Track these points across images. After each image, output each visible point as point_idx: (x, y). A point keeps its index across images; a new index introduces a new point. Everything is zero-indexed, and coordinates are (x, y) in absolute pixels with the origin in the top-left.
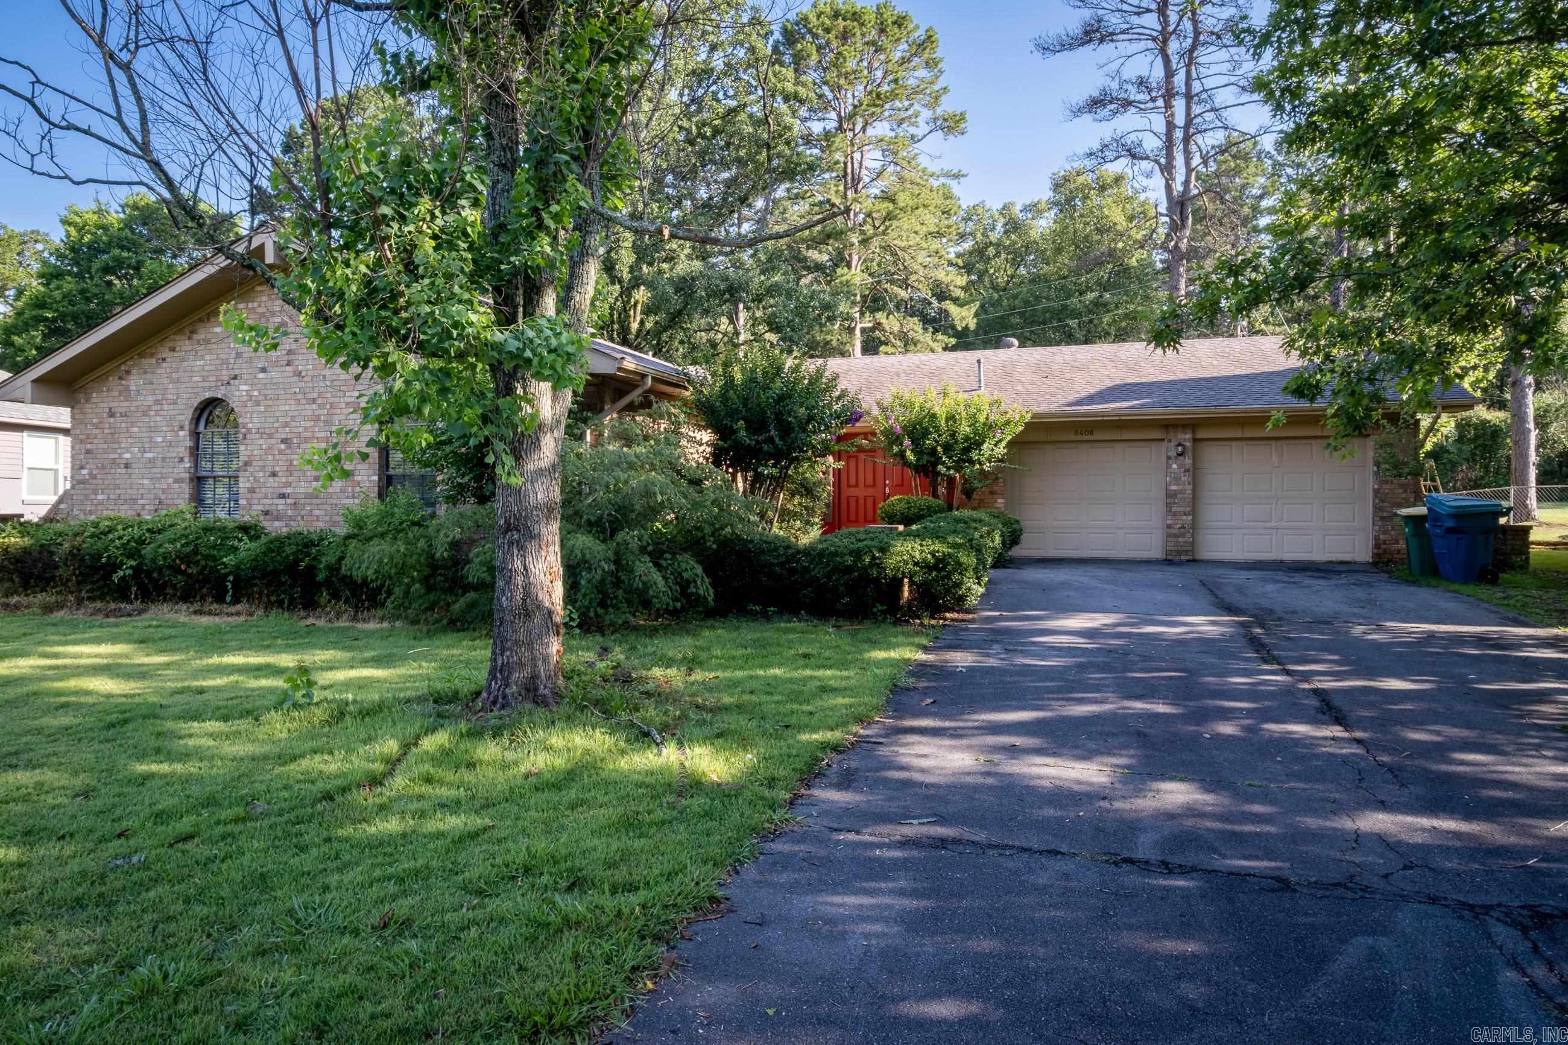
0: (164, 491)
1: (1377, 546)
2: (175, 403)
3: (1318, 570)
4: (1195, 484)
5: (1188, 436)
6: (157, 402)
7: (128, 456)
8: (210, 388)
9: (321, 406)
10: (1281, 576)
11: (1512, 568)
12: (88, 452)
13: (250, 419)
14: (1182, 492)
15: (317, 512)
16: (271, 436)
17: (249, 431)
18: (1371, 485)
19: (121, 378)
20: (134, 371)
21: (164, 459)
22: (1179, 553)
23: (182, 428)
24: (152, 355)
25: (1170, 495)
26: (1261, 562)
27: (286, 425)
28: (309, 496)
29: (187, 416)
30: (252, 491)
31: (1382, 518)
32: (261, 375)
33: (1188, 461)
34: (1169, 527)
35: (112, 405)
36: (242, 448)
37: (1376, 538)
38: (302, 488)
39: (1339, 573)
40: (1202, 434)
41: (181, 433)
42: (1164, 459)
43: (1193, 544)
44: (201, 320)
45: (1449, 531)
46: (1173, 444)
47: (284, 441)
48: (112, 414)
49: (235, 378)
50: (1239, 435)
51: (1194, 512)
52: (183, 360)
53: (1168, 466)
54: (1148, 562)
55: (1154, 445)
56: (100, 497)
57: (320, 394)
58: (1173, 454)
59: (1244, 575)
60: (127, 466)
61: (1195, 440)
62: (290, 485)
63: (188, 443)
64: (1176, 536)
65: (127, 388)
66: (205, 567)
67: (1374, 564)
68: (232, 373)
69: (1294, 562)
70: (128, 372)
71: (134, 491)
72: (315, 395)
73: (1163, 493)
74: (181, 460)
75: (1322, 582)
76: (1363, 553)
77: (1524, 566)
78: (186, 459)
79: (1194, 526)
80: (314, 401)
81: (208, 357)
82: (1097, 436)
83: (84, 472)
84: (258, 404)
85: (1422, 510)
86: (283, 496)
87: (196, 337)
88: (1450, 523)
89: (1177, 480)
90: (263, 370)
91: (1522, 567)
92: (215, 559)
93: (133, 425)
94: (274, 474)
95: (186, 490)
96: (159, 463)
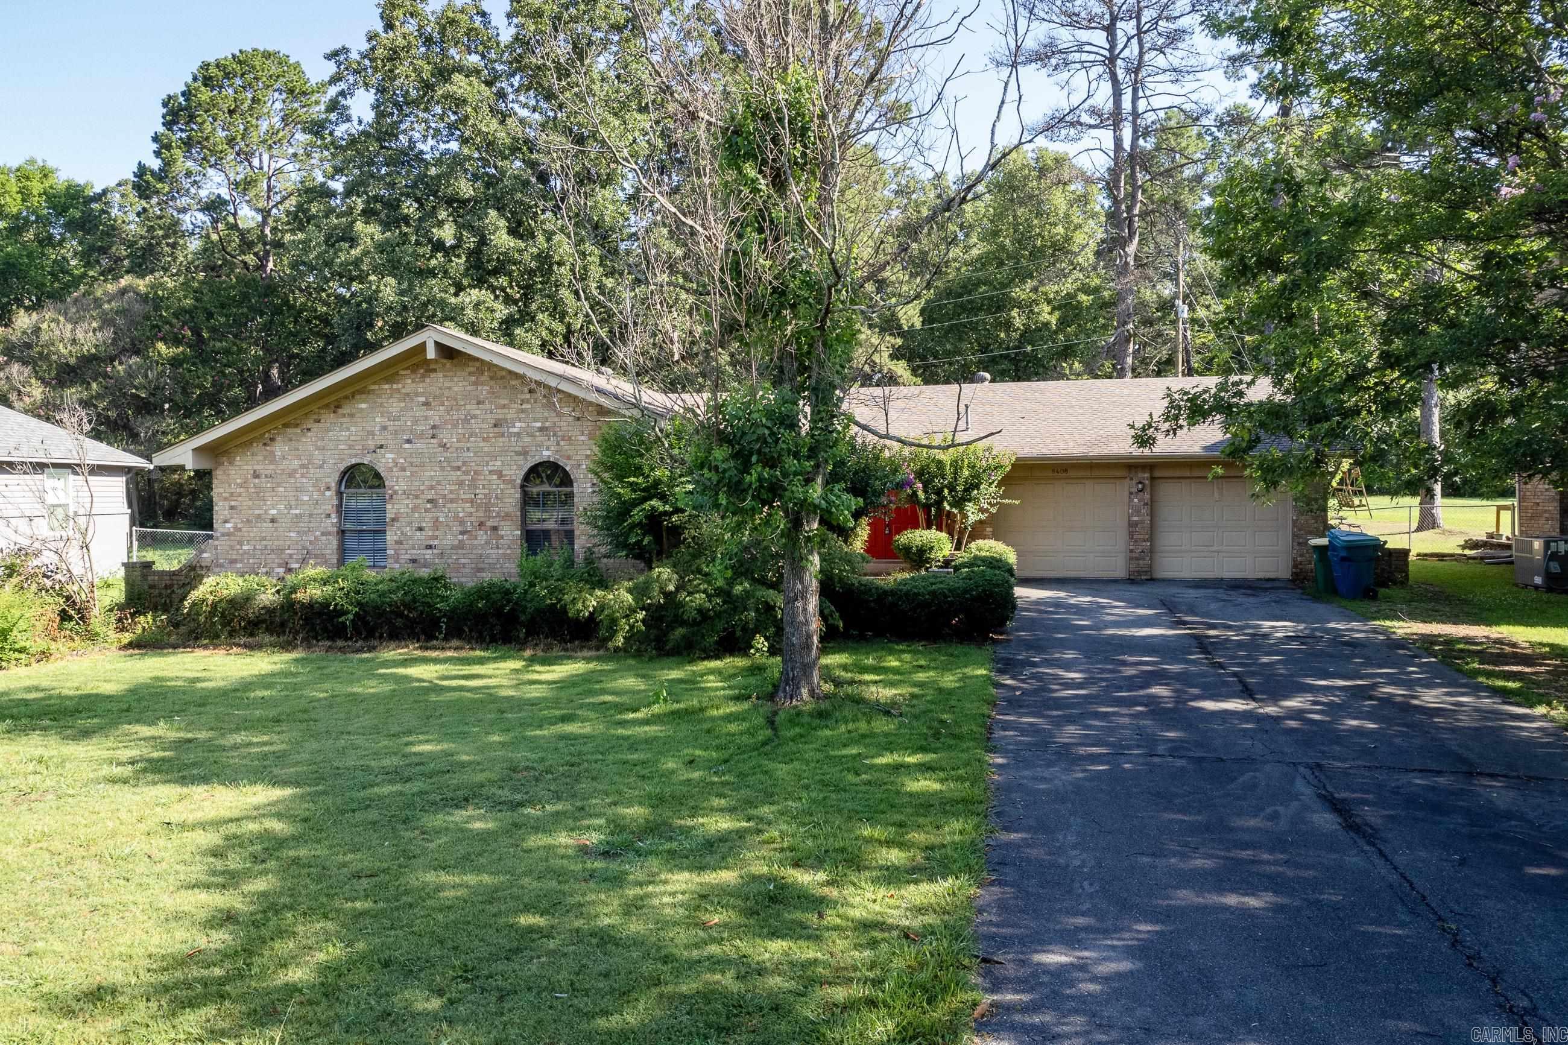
0: (311, 542)
1: (1295, 566)
2: (321, 467)
3: (1250, 588)
4: (1152, 514)
5: (1147, 475)
6: (303, 466)
7: (274, 512)
8: (356, 455)
9: (466, 473)
10: (1221, 594)
11: (1395, 583)
12: (232, 508)
13: (395, 482)
14: (1142, 522)
15: (463, 561)
16: (417, 497)
17: (396, 492)
18: (1291, 516)
19: (265, 444)
20: (279, 439)
21: (311, 515)
22: (1139, 573)
23: (328, 489)
24: (297, 426)
25: (1132, 525)
26: (1206, 580)
27: (432, 488)
28: (453, 547)
29: (333, 480)
30: (399, 542)
31: (1299, 544)
32: (407, 446)
33: (1147, 496)
34: (1131, 551)
35: (256, 467)
36: (389, 506)
37: (1294, 560)
38: (449, 540)
39: (1266, 589)
40: (1157, 474)
41: (328, 493)
42: (1127, 493)
43: (1151, 566)
44: (346, 397)
45: (1343, 559)
46: (1134, 482)
47: (429, 501)
48: (256, 475)
49: (381, 447)
50: (1188, 474)
51: (1151, 539)
52: (328, 430)
53: (1131, 501)
54: (1115, 581)
55: (1118, 482)
56: (245, 548)
57: (464, 463)
58: (1134, 490)
59: (1192, 593)
60: (273, 521)
61: (1152, 479)
62: (436, 538)
63: (335, 502)
64: (1137, 559)
65: (272, 453)
66: (422, 613)
67: (1293, 581)
68: (379, 443)
69: (1232, 580)
70: (272, 440)
71: (281, 543)
72: (460, 464)
73: (1126, 524)
74: (328, 516)
75: (1251, 599)
76: (1283, 572)
77: (1404, 583)
78: (333, 516)
79: (1152, 551)
80: (458, 468)
81: (353, 429)
82: (1071, 473)
83: (228, 525)
84: (403, 469)
85: (1324, 541)
86: (430, 547)
87: (340, 411)
88: (1344, 554)
89: (1138, 512)
90: (409, 441)
91: (1402, 583)
92: (429, 605)
93: (279, 485)
94: (420, 529)
95: (334, 542)
96: (306, 518)
